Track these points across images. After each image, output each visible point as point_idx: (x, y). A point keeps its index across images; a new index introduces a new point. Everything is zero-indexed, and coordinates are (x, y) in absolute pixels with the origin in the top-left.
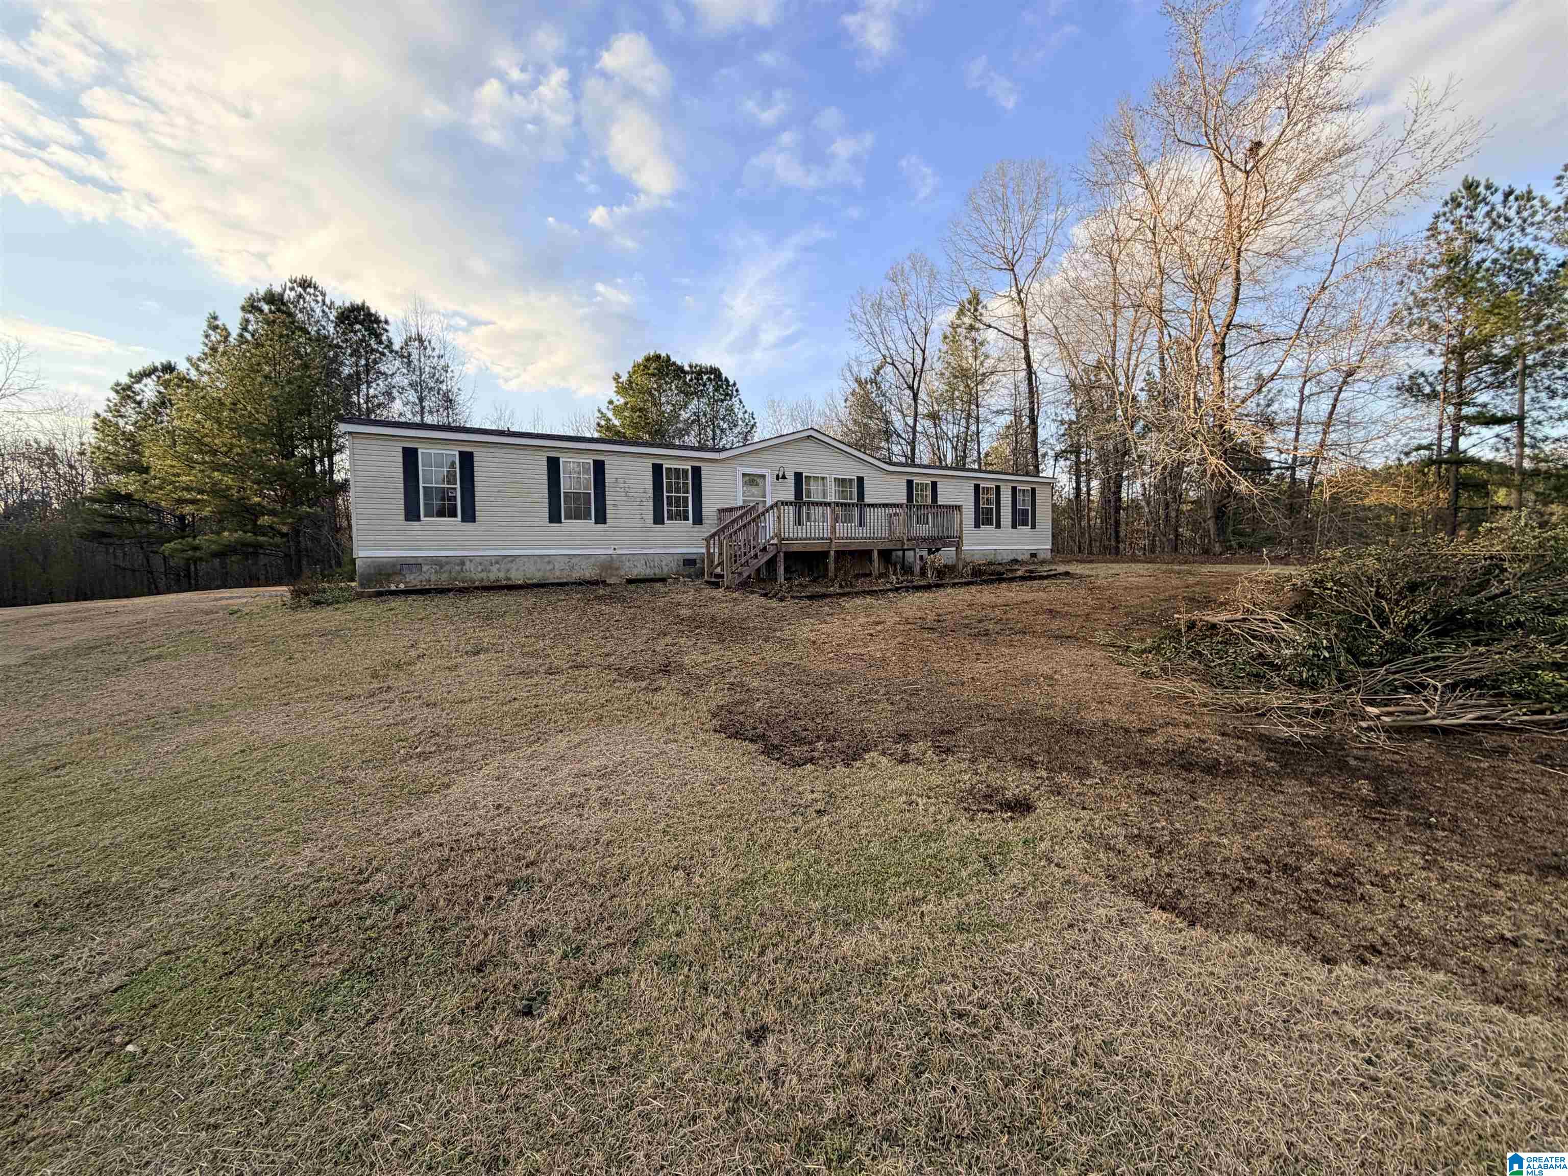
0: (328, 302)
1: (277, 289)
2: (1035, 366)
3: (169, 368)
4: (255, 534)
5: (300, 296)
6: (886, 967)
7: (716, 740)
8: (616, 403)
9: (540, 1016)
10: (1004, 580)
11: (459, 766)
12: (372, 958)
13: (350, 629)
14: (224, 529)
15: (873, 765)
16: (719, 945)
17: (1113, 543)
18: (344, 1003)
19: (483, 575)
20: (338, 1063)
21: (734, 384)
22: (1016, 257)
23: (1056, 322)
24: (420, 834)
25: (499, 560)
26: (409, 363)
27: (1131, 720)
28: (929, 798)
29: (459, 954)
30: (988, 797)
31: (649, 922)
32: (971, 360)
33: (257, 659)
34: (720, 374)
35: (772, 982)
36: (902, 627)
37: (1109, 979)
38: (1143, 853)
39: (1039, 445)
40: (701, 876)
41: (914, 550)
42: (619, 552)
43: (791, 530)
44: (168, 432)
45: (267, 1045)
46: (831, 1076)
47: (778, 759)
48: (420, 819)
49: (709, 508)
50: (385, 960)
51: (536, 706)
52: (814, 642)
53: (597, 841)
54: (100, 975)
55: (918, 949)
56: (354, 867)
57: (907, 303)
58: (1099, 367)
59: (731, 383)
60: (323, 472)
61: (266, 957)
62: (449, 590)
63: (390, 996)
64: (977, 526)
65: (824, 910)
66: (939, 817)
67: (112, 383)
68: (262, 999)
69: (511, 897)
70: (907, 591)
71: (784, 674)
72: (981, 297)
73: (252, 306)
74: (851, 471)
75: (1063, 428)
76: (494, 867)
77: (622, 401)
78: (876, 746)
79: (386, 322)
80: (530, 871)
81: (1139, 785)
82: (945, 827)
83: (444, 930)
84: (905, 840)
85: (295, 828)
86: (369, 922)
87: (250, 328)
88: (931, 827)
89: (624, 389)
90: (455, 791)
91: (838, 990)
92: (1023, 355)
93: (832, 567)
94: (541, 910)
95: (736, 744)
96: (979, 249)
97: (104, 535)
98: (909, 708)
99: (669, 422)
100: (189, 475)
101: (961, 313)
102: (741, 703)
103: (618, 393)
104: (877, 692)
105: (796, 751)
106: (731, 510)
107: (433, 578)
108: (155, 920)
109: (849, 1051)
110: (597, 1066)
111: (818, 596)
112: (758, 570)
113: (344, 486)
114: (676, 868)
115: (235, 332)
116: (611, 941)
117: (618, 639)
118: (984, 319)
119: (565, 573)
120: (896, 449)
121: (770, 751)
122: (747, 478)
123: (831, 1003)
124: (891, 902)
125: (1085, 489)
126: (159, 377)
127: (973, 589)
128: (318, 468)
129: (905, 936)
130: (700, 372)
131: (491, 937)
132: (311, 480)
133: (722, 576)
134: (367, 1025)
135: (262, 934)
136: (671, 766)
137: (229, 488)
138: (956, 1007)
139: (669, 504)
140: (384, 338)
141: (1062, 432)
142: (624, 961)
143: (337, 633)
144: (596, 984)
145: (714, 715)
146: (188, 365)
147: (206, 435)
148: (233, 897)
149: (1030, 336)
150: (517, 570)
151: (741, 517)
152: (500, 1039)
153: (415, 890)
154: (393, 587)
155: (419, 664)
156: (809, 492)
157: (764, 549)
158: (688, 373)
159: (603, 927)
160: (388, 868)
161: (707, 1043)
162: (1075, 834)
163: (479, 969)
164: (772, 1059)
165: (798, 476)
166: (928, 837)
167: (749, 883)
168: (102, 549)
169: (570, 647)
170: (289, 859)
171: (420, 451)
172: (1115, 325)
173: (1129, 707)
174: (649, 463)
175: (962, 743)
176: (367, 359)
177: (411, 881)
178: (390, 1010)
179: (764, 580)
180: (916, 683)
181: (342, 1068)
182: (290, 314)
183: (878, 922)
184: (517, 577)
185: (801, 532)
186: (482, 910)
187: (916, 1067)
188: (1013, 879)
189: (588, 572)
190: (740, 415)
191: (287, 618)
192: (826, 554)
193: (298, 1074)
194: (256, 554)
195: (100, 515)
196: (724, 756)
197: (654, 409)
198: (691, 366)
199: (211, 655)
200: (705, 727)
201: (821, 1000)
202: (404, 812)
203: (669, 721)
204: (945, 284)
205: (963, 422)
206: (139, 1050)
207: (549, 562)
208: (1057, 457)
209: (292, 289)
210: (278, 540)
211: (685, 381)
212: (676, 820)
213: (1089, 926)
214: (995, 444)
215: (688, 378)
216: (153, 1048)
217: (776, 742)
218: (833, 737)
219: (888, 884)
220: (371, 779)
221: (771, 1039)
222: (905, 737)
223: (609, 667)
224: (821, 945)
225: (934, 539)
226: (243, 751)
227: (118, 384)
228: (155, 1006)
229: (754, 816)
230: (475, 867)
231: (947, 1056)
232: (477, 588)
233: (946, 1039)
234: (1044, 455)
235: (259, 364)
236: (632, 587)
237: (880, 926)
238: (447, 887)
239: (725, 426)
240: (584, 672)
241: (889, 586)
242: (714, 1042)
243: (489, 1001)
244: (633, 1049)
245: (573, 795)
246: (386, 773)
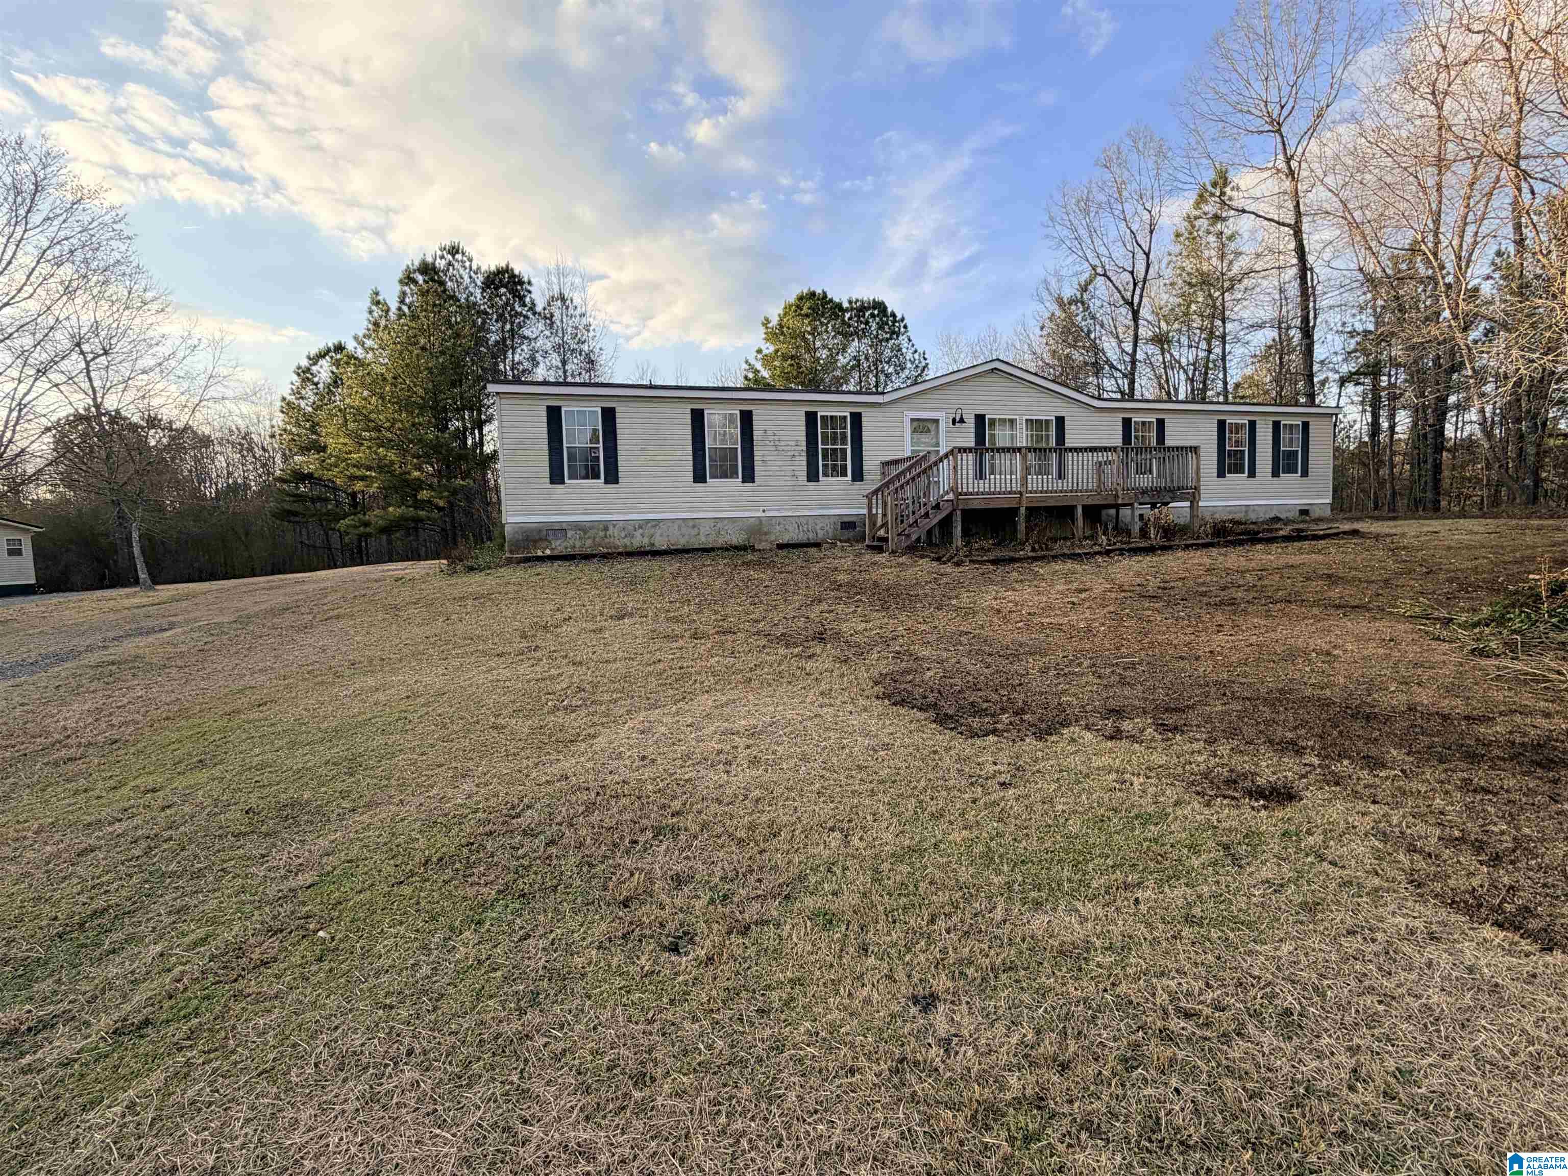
0: (474, 267)
1: (429, 260)
2: (1310, 259)
3: (339, 348)
4: (416, 508)
5: (450, 264)
6: (1088, 952)
7: (878, 706)
8: (765, 352)
9: (687, 954)
10: (1260, 541)
11: (605, 720)
12: (525, 884)
13: (500, 593)
14: (390, 505)
15: (1073, 740)
16: (880, 908)
17: (1429, 495)
18: (499, 919)
19: (627, 541)
20: (495, 970)
21: (903, 319)
22: (1285, 112)
23: (1344, 194)
24: (567, 778)
25: (642, 525)
26: (552, 324)
27: (1456, 705)
28: (1148, 778)
29: (605, 888)
30: (1231, 782)
31: (802, 878)
32: (1215, 262)
33: (419, 620)
34: (885, 308)
35: (944, 951)
36: (1113, 595)
37: (1408, 999)
38: (1467, 859)
39: (1316, 368)
40: (861, 839)
41: (1131, 505)
42: (768, 514)
43: (969, 483)
44: (340, 410)
45: (432, 946)
46: (1015, 1055)
47: (952, 729)
48: (568, 764)
49: (872, 461)
50: (536, 886)
51: (681, 668)
52: (999, 611)
53: (746, 797)
54: (296, 874)
55: (1130, 937)
56: (507, 803)
57: (1125, 193)
58: (1413, 250)
59: (899, 318)
60: (475, 444)
61: (430, 873)
62: (594, 556)
63: (541, 918)
64: (1221, 474)
65: (1009, 886)
66: (1162, 799)
67: (294, 368)
68: (428, 907)
69: (657, 843)
70: (1122, 554)
71: (961, 643)
72: (1230, 176)
73: (409, 278)
74: (1048, 410)
75: (1353, 341)
76: (639, 813)
77: (772, 349)
78: (1077, 721)
79: (529, 283)
80: (675, 820)
81: (1464, 780)
82: (1170, 810)
83: (590, 865)
84: (1116, 820)
85: (454, 765)
86: (520, 852)
87: (407, 300)
88: (1151, 809)
89: (773, 335)
90: (600, 742)
91: (1025, 969)
92: (1292, 245)
93: (1022, 526)
94: (687, 858)
95: (902, 711)
96: (1231, 109)
97: (290, 513)
98: (1123, 682)
99: (825, 370)
100: (359, 452)
101: (1201, 199)
102: (907, 672)
103: (767, 340)
104: (1080, 664)
105: (975, 722)
106: (896, 462)
107: (578, 544)
108: (339, 834)
109: (1038, 1032)
110: (745, 1006)
111: (1003, 561)
112: (929, 532)
113: (494, 456)
114: (832, 829)
115: (394, 305)
116: (760, 892)
117: (768, 605)
118: (1234, 204)
119: (710, 539)
120: (1108, 384)
121: (943, 720)
122: (915, 424)
123: (1017, 981)
124: (1095, 884)
125: (1385, 425)
126: (332, 358)
127: (1214, 552)
128: (470, 442)
129: (1113, 922)
130: (861, 309)
131: (637, 876)
132: (462, 452)
133: (885, 540)
134: (520, 940)
135: (427, 852)
136: (827, 729)
137: (392, 463)
138: (1182, 1004)
139: (825, 457)
140: (528, 300)
141: (1352, 347)
142: (775, 913)
143: (488, 596)
144: (745, 931)
145: (876, 683)
146: (355, 344)
147: (372, 412)
148: (402, 820)
149: (1305, 219)
150: (661, 535)
151: (909, 469)
152: (647, 968)
153: (563, 828)
154: (540, 553)
155: (565, 628)
156: (993, 436)
157: (937, 507)
158: (847, 310)
159: (752, 879)
160: (538, 806)
161: (867, 1001)
162: (1361, 830)
163: (625, 904)
164: (942, 1027)
165: (980, 419)
166: (1146, 820)
167: (916, 850)
168: (290, 526)
169: (716, 612)
170: (450, 792)
171: (563, 409)
172: (1439, 188)
173: (1449, 691)
174: (800, 412)
175: (1195, 722)
176: (512, 323)
177: (559, 819)
178: (541, 931)
179: (937, 545)
180: (1133, 656)
181: (499, 973)
182: (442, 283)
183: (1079, 905)
184: (661, 543)
185: (983, 486)
186: (628, 852)
187: (1127, 1061)
188: (1266, 873)
189: (736, 538)
190: (909, 356)
191: (443, 583)
192: (1014, 511)
193: (461, 973)
194: (416, 529)
195: (288, 495)
196: (888, 722)
197: (807, 356)
198: (850, 302)
199: (380, 616)
200: (866, 693)
201: (1003, 977)
202: (552, 757)
203: (824, 686)
204: (1179, 161)
205: (1203, 345)
206: (328, 936)
207: (694, 527)
208: (1343, 382)
209: (442, 257)
210: (435, 514)
211: (843, 320)
212: (832, 782)
213: (1379, 936)
214: (1249, 371)
215: (847, 315)
216: (339, 936)
217: (951, 712)
218: (1022, 709)
219: (1091, 866)
220: (522, 726)
221: (941, 1008)
222: (1118, 713)
223: (758, 633)
224: (1005, 921)
225: (1158, 491)
226: (408, 697)
227: (299, 368)
228: (340, 903)
229: (923, 783)
230: (620, 813)
231: (1169, 1053)
232: (620, 554)
233: (1166, 1036)
234: (1323, 383)
235: (415, 336)
236: (784, 553)
237: (1080, 908)
238: (593, 828)
239: (891, 370)
240: (730, 637)
241: (1097, 548)
242: (875, 1001)
243: (636, 933)
244: (784, 996)
245: (720, 752)
246: (536, 722)
